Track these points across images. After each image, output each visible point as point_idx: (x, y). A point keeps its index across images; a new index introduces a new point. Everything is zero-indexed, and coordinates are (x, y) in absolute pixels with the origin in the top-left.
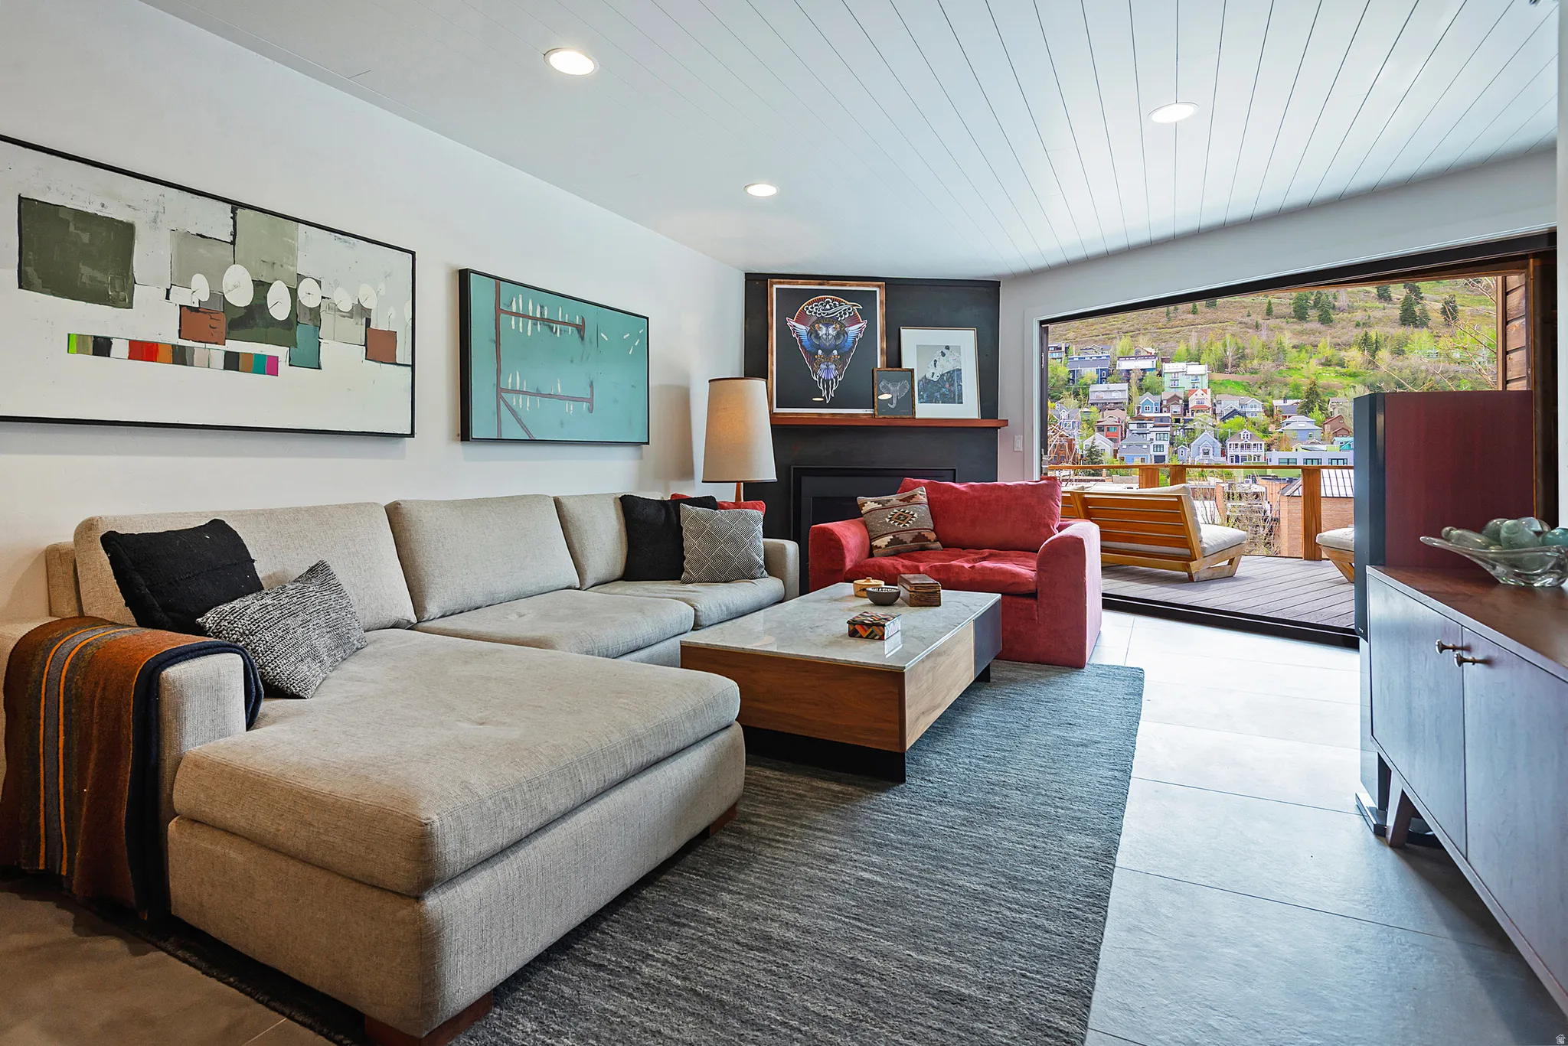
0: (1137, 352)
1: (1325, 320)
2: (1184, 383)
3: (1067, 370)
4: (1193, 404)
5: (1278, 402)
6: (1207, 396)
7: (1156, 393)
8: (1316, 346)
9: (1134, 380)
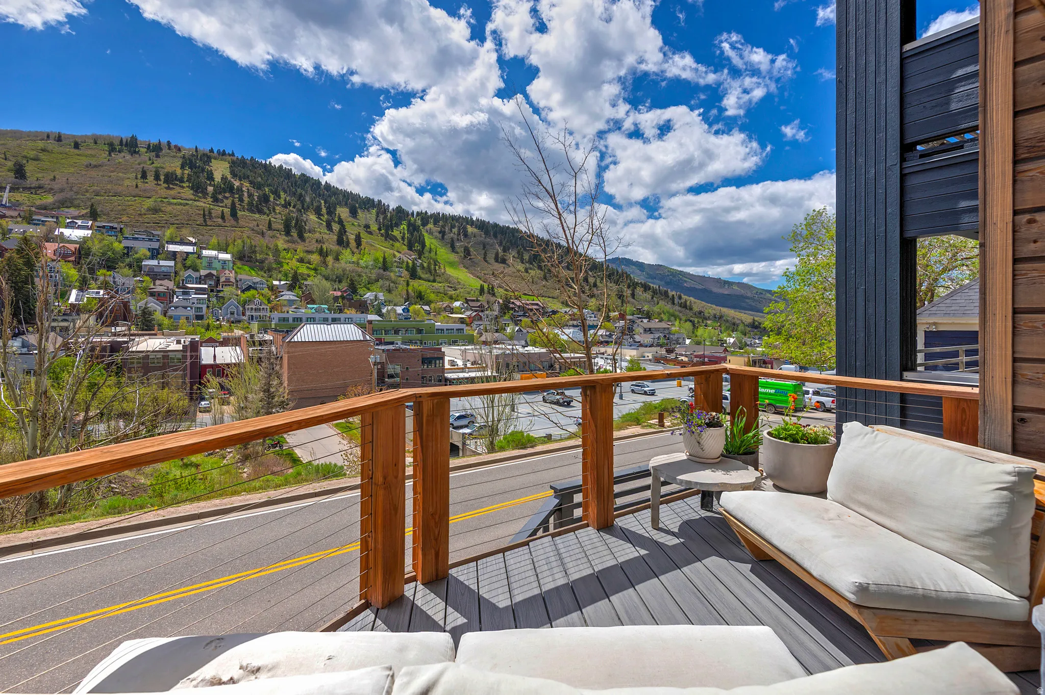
0: (182, 240)
1: (301, 238)
2: (216, 264)
3: (122, 246)
4: (223, 279)
5: (276, 283)
6: (232, 275)
7: (196, 270)
8: (296, 251)
9: (179, 259)
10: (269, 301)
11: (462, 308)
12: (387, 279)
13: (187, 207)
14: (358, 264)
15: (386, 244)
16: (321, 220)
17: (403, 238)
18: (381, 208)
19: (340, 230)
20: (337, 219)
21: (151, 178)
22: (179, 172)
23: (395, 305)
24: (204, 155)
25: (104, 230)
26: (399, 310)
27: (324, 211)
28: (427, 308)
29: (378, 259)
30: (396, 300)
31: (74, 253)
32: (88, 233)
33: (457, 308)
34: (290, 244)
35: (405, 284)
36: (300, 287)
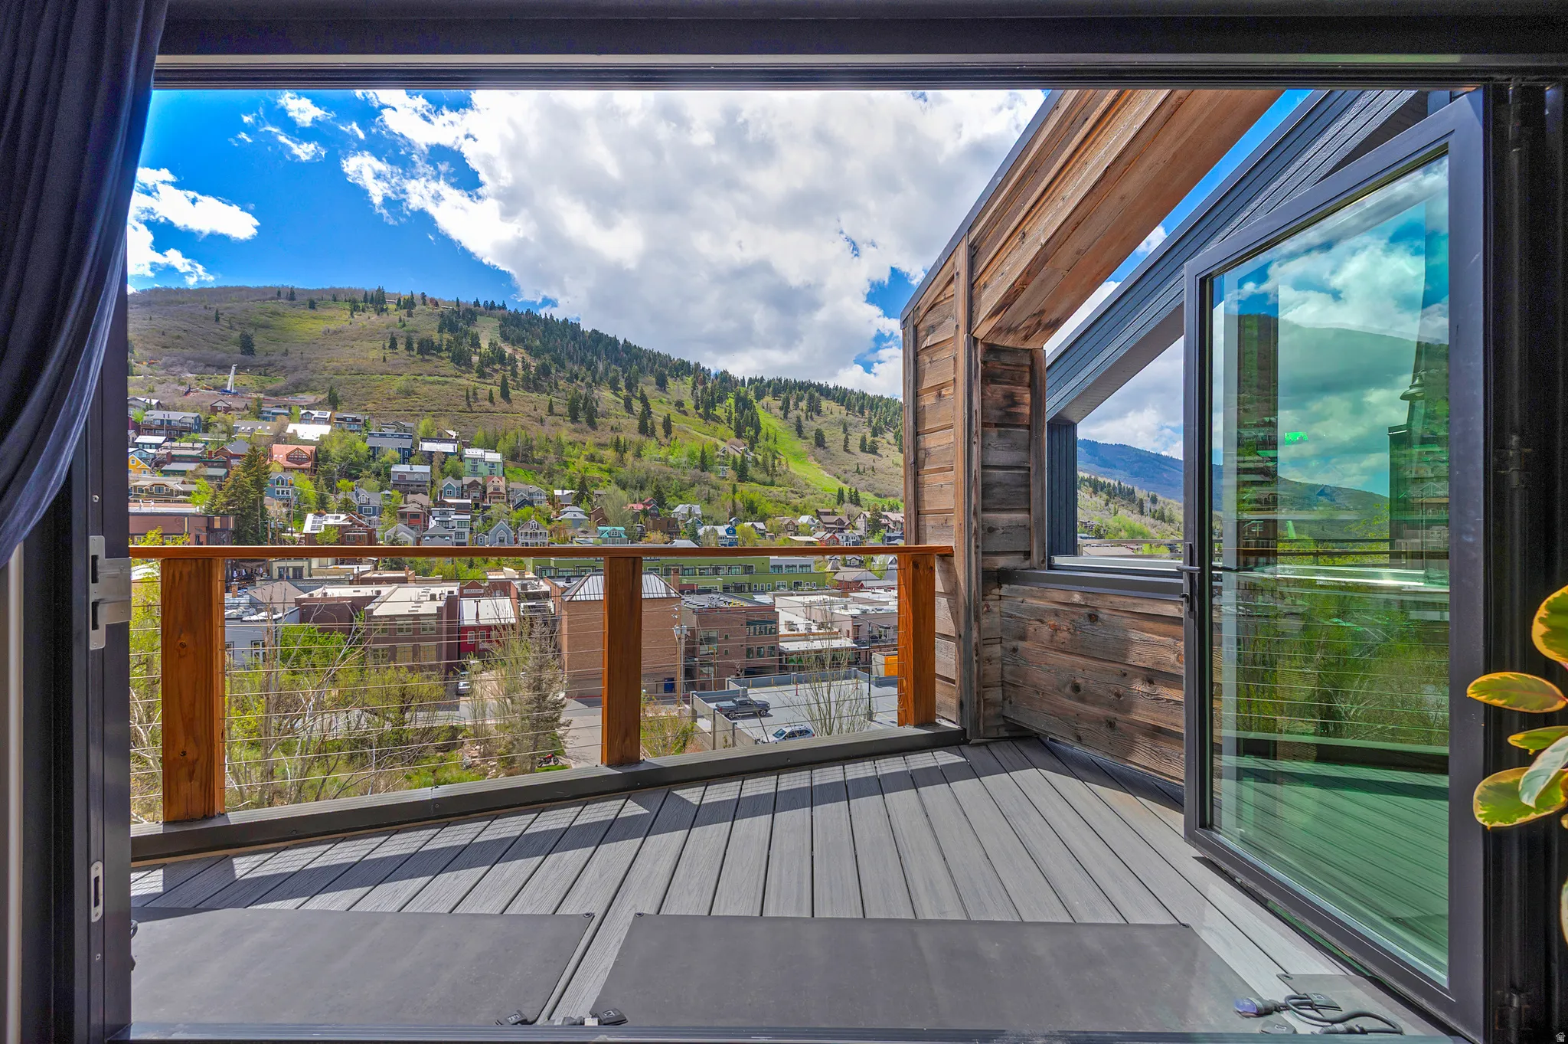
0: (440, 434)
1: (592, 424)
2: (483, 469)
3: (366, 446)
4: (490, 490)
5: (558, 492)
6: (503, 483)
7: (458, 477)
8: (584, 444)
9: (436, 463)
10: (549, 521)
11: (811, 526)
12: (706, 483)
13: (446, 387)
14: (666, 460)
15: (707, 429)
16: (618, 396)
17: (729, 420)
18: (698, 374)
19: (643, 412)
20: (639, 395)
21: (401, 347)
22: (436, 337)
23: (717, 524)
24: (468, 310)
25: (345, 425)
26: (721, 531)
27: (622, 384)
28: (760, 525)
29: (693, 453)
30: (716, 517)
31: (309, 459)
32: (326, 429)
33: (803, 525)
34: (577, 435)
35: (731, 489)
36: (589, 499)
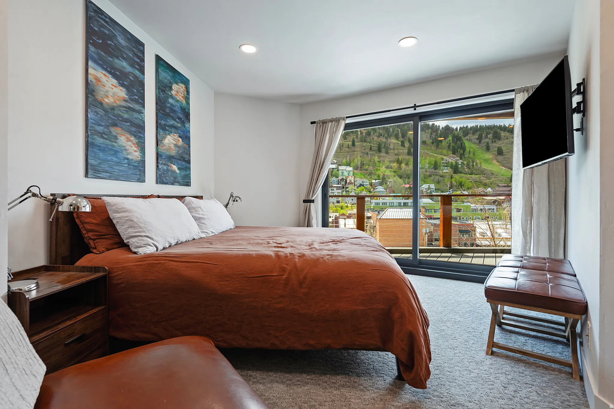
2: (346, 174)
4: (348, 181)
5: (374, 181)
6: (353, 179)
7: (337, 177)
8: (384, 162)
10: (370, 192)
12: (437, 175)
15: (438, 151)
16: (398, 141)
18: (434, 129)
19: (409, 147)
20: (407, 140)
23: (443, 192)
29: (432, 162)
30: (443, 188)
33: (489, 192)
34: (381, 158)
35: (450, 177)
36: (386, 183)
